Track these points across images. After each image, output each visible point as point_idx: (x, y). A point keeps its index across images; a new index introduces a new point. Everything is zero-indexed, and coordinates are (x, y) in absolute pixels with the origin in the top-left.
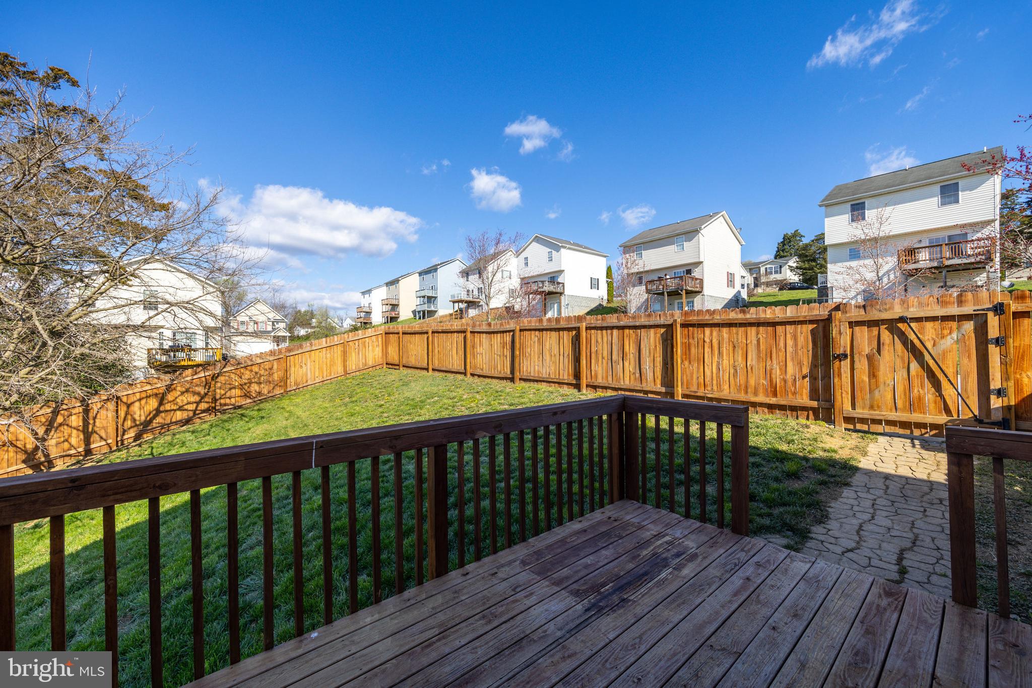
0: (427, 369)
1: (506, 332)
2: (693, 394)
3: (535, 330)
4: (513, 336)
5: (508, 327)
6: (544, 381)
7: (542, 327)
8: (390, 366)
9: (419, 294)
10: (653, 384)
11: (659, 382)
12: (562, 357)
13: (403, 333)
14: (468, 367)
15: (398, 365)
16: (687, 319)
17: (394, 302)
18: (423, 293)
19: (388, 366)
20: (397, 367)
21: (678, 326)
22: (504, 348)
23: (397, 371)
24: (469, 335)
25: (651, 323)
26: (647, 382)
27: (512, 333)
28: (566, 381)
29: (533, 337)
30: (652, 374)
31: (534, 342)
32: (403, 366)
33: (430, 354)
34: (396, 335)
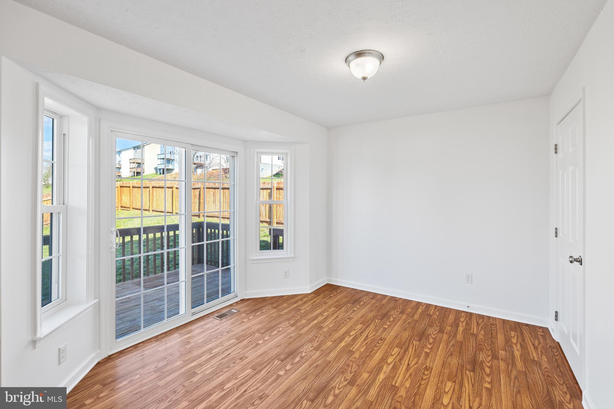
0: (149, 210)
1: (196, 189)
2: (280, 222)
3: (212, 188)
4: (200, 191)
5: (197, 186)
6: (216, 217)
7: (215, 187)
8: (124, 209)
9: (160, 157)
10: (265, 217)
11: (267, 216)
12: (225, 203)
13: (133, 187)
14: (174, 209)
15: (129, 208)
16: (279, 186)
17: (140, 161)
18: (163, 156)
19: (122, 208)
20: (129, 209)
21: (275, 189)
22: (195, 198)
23: (128, 211)
24: (174, 189)
25: (265, 187)
26: (263, 216)
27: (199, 190)
28: (226, 217)
29: (210, 192)
30: (265, 213)
31: (211, 195)
32: (133, 208)
33: (151, 201)
34: (128, 188)
